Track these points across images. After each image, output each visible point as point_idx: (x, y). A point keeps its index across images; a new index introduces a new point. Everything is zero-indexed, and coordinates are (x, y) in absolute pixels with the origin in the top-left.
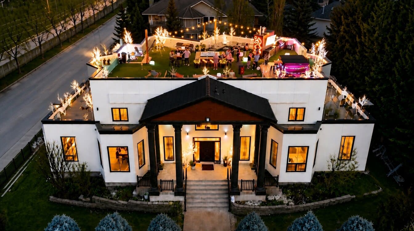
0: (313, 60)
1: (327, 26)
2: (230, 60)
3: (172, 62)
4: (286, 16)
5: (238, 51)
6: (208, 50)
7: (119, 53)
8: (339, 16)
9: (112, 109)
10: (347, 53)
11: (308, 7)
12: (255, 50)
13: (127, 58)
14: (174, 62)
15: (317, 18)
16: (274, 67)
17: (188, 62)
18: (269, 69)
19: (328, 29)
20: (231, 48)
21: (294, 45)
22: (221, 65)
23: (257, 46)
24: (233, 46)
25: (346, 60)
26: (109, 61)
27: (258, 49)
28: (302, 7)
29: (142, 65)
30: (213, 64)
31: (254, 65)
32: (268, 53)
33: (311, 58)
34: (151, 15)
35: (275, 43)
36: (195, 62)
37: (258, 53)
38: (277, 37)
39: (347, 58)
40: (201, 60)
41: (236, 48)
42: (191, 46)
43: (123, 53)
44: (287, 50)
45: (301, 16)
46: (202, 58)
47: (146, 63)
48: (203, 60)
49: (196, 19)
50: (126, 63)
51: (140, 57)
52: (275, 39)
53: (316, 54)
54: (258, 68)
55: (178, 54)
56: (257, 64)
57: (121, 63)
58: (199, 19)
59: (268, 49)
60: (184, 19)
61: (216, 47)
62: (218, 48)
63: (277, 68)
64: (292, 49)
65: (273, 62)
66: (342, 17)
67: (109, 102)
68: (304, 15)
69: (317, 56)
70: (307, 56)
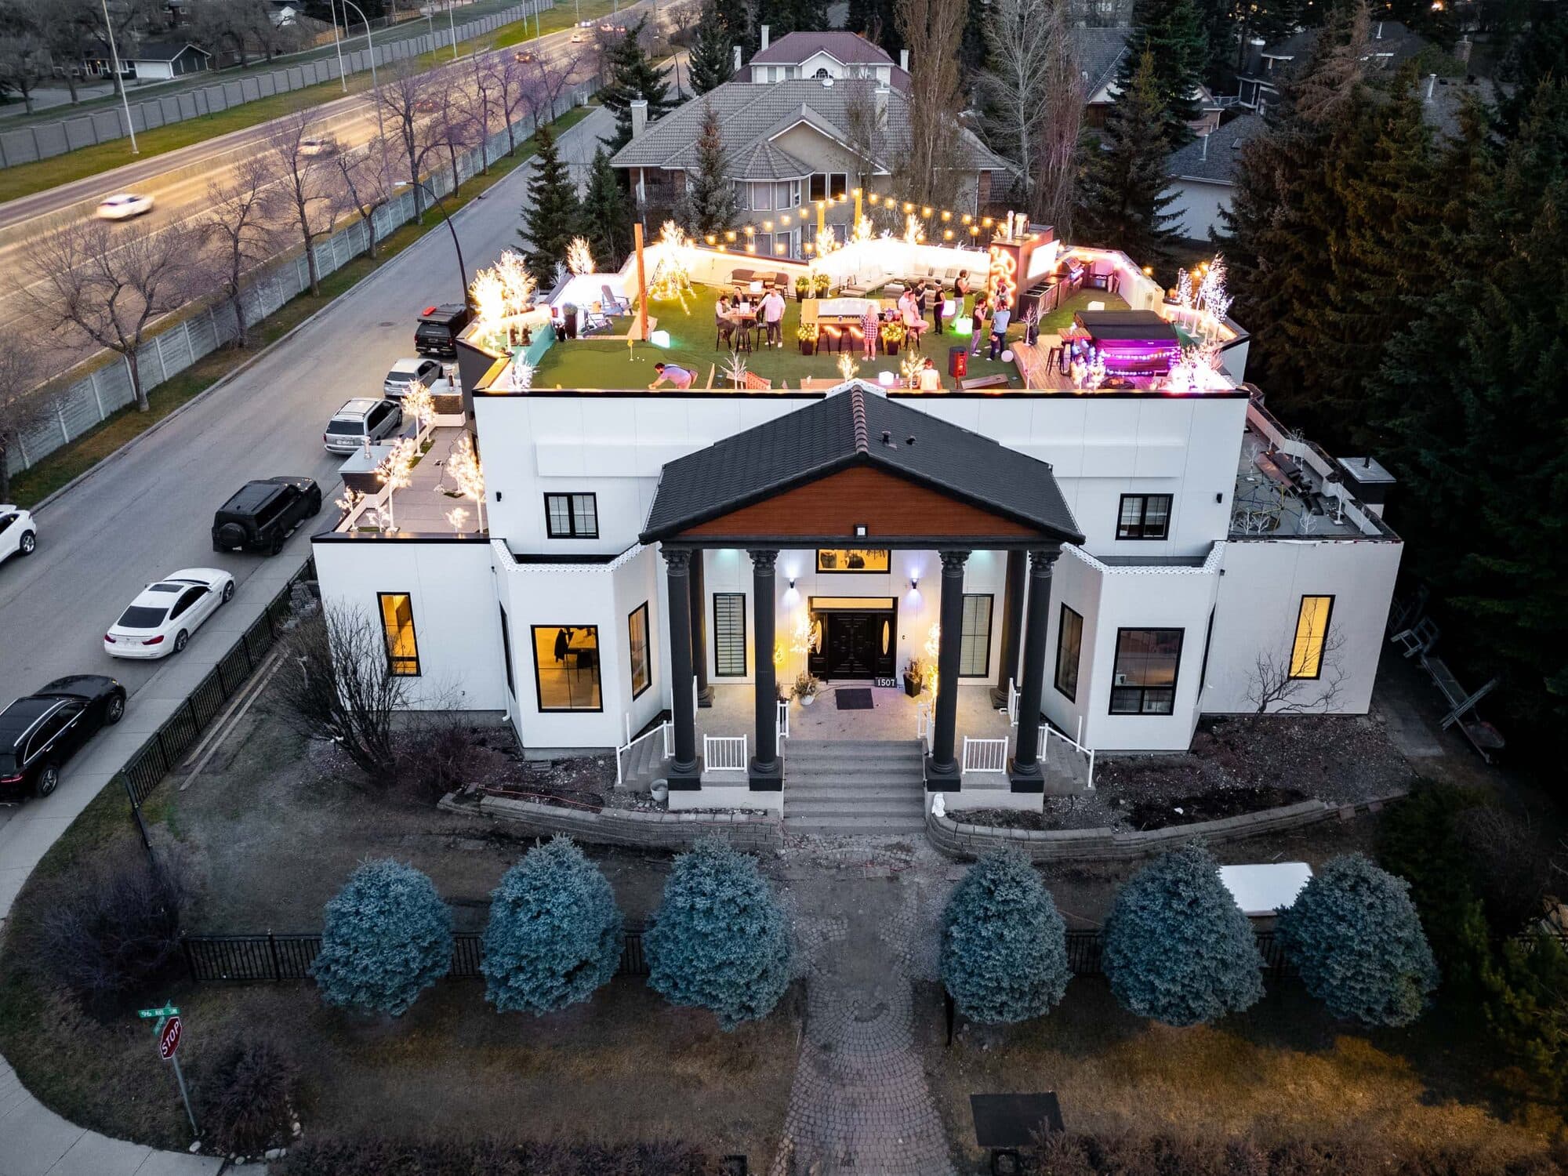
0: (1184, 327)
1: (1219, 207)
2: (917, 329)
3: (728, 334)
4: (1083, 172)
5: (938, 298)
6: (838, 293)
7: (555, 305)
8: (1264, 171)
9: (547, 496)
10: (1296, 304)
11: (1156, 138)
12: (992, 294)
13: (580, 323)
14: (733, 337)
15: (1184, 177)
16: (1062, 351)
17: (778, 334)
18: (1042, 357)
19: (1224, 214)
20: (912, 288)
21: (1116, 274)
22: (885, 346)
23: (1002, 281)
24: (918, 277)
25: (1292, 330)
26: (526, 332)
27: (1003, 290)
28: (1135, 141)
29: (630, 344)
30: (861, 344)
31: (993, 344)
32: (1035, 302)
33: (1180, 322)
34: (639, 168)
35: (1054, 268)
36: (802, 334)
37: (1003, 303)
38: (1062, 248)
39: (1298, 322)
40: (822, 330)
41: (929, 287)
42: (782, 279)
43: (567, 307)
44: (1093, 292)
45: (1133, 169)
46: (824, 321)
47: (640, 338)
48: (828, 328)
49: (788, 183)
50: (579, 337)
51: (620, 317)
52: (1055, 256)
53: (1194, 306)
54: (1007, 356)
55: (745, 309)
56: (1002, 342)
57: (562, 339)
58: (796, 182)
59: (1035, 288)
60: (750, 183)
61: (861, 284)
62: (869, 287)
63: (1074, 357)
64: (1110, 289)
65: (1056, 333)
66: (1278, 173)
67: (536, 473)
68: (1142, 168)
69: (1197, 313)
70: (1167, 313)
